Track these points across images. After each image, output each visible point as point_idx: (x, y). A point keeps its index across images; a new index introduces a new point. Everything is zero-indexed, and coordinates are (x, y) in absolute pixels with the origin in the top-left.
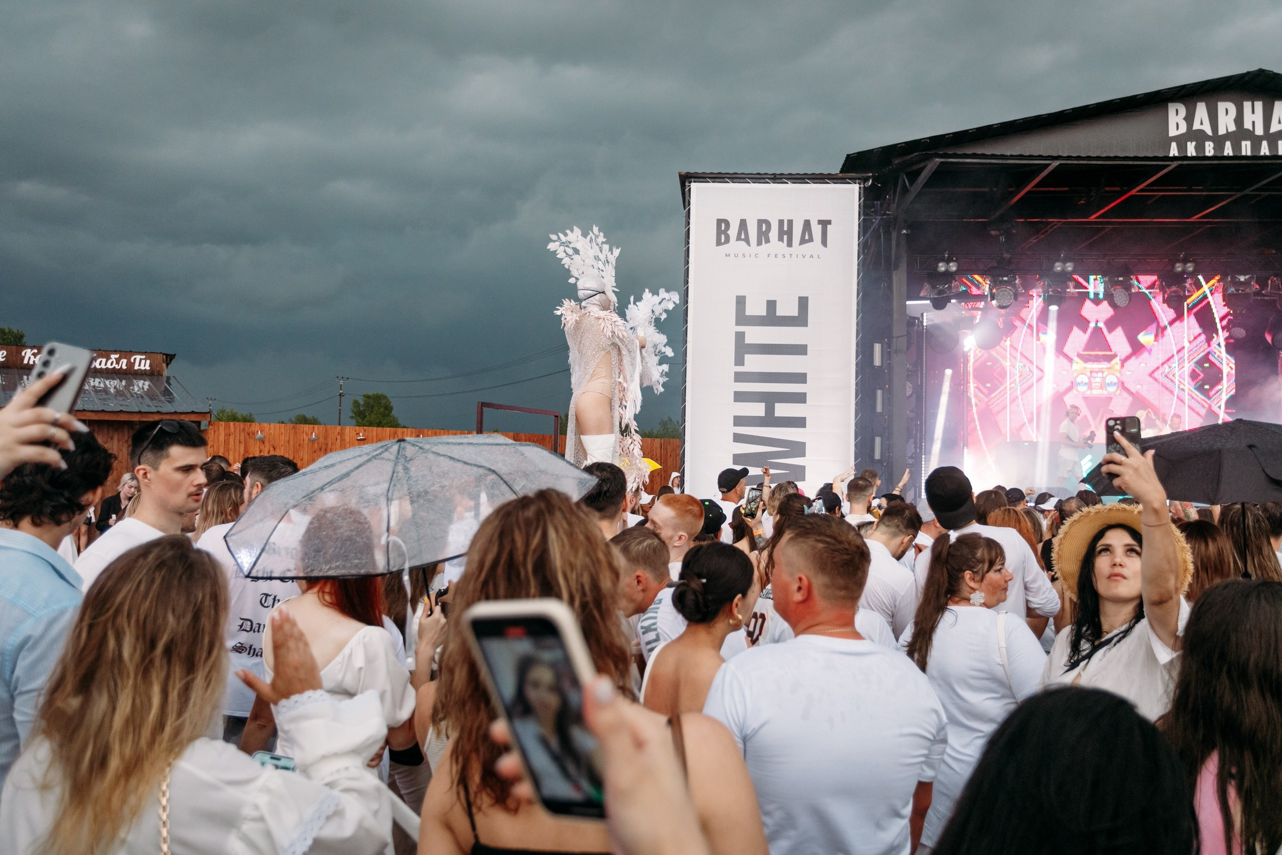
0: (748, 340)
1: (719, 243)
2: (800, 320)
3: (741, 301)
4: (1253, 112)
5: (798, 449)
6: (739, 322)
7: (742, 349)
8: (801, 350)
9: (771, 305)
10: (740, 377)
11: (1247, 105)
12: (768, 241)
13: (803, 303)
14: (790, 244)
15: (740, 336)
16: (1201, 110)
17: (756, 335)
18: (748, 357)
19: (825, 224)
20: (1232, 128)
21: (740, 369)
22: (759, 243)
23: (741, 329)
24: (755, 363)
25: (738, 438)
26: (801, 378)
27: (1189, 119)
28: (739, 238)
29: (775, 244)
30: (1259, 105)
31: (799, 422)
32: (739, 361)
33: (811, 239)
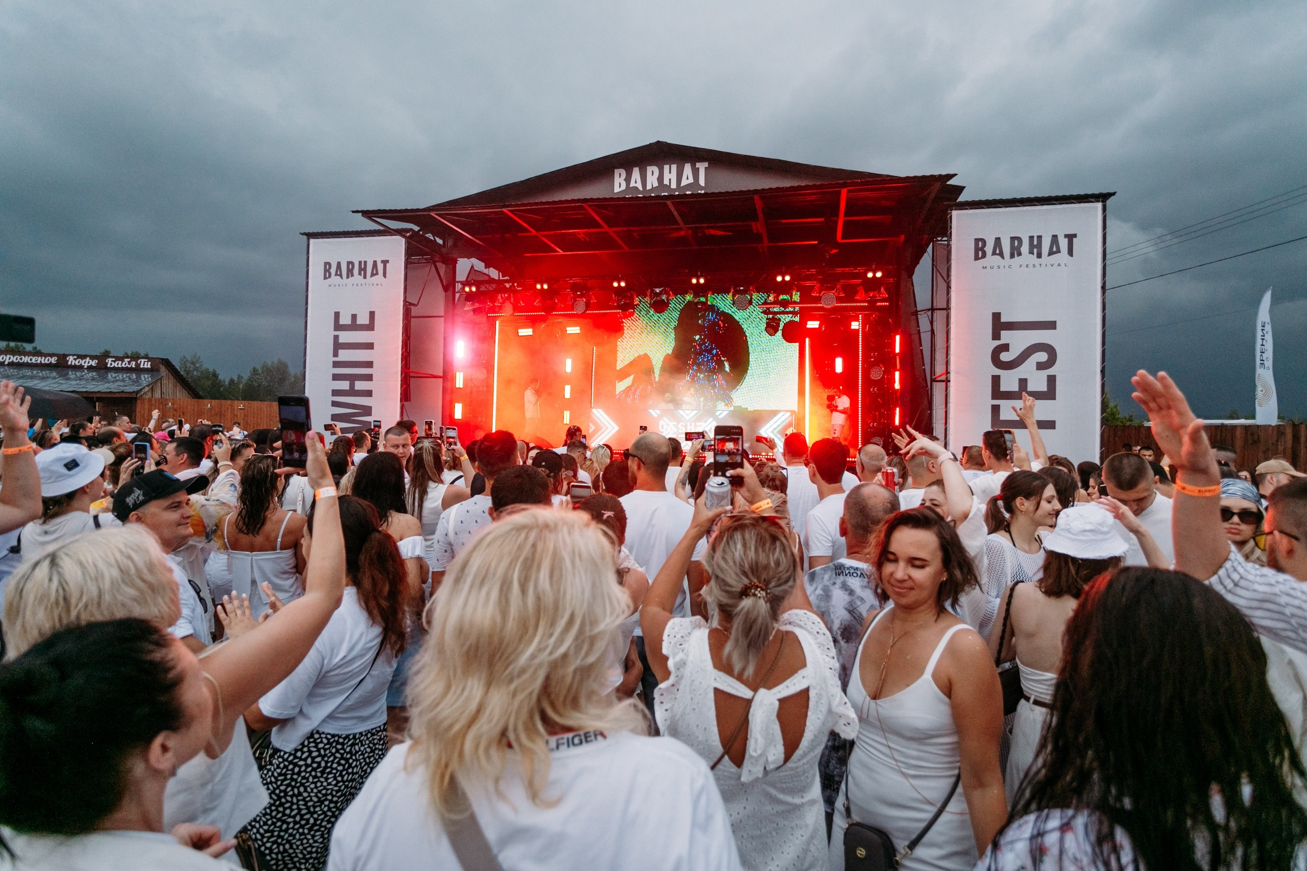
0: (341, 340)
1: (325, 278)
2: (370, 327)
3: (337, 315)
4: (670, 173)
5: (367, 411)
6: (335, 330)
7: (338, 346)
8: (370, 346)
9: (354, 317)
10: (336, 364)
11: (666, 167)
12: (352, 275)
13: (372, 314)
14: (365, 277)
15: (336, 338)
16: (636, 173)
17: (346, 337)
18: (341, 352)
19: (385, 262)
20: (656, 184)
21: (336, 359)
22: (348, 277)
23: (337, 333)
24: (345, 355)
25: (335, 404)
26: (369, 364)
27: (628, 180)
28: (336, 275)
29: (357, 278)
30: (674, 167)
31: (369, 393)
32: (336, 354)
33: (377, 274)
